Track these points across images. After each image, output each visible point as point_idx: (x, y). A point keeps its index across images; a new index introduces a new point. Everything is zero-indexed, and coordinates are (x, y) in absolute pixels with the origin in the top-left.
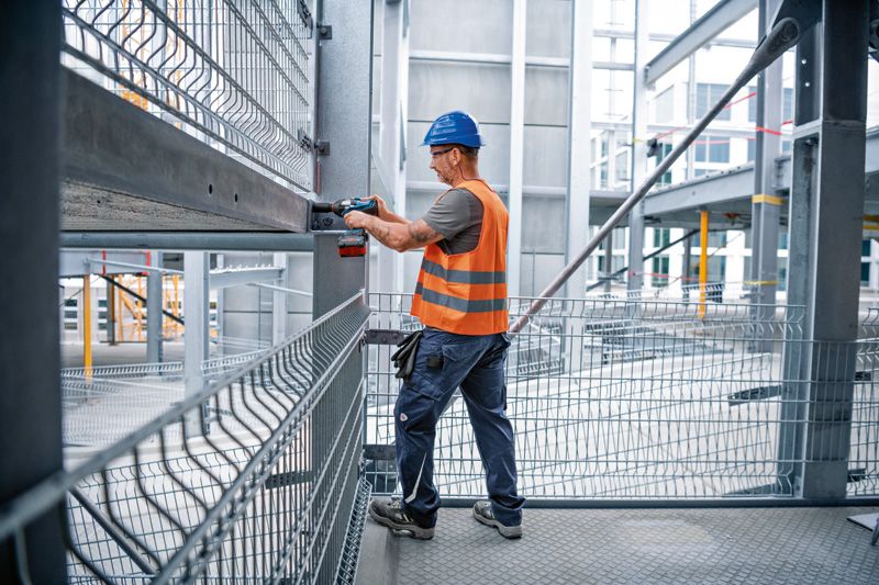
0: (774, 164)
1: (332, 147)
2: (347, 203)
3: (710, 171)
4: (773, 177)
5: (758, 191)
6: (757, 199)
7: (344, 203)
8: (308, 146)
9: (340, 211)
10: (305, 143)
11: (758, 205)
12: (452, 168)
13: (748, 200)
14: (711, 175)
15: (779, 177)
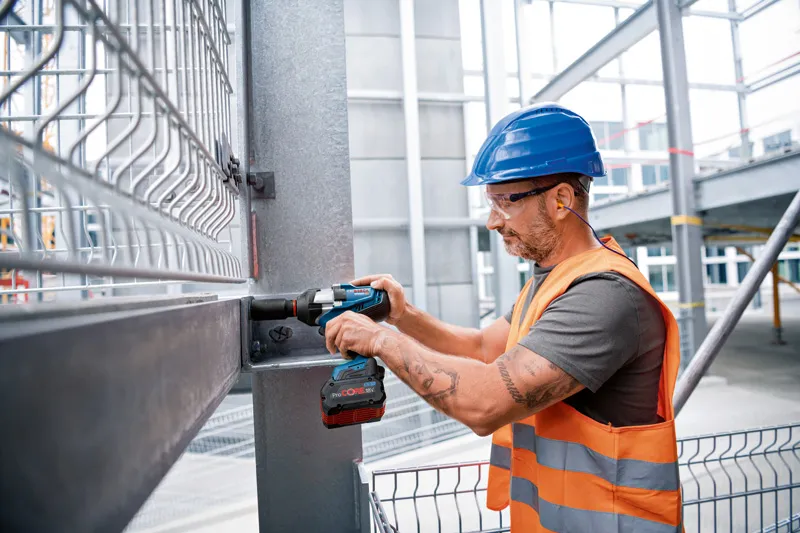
0: (691, 186)
1: (279, 181)
2: (324, 296)
3: (615, 195)
4: (692, 197)
5: (677, 212)
6: (676, 221)
7: (319, 298)
8: (238, 180)
9: (313, 314)
10: (231, 174)
11: (679, 227)
12: (552, 226)
13: (666, 222)
14: (614, 199)
15: (697, 197)
